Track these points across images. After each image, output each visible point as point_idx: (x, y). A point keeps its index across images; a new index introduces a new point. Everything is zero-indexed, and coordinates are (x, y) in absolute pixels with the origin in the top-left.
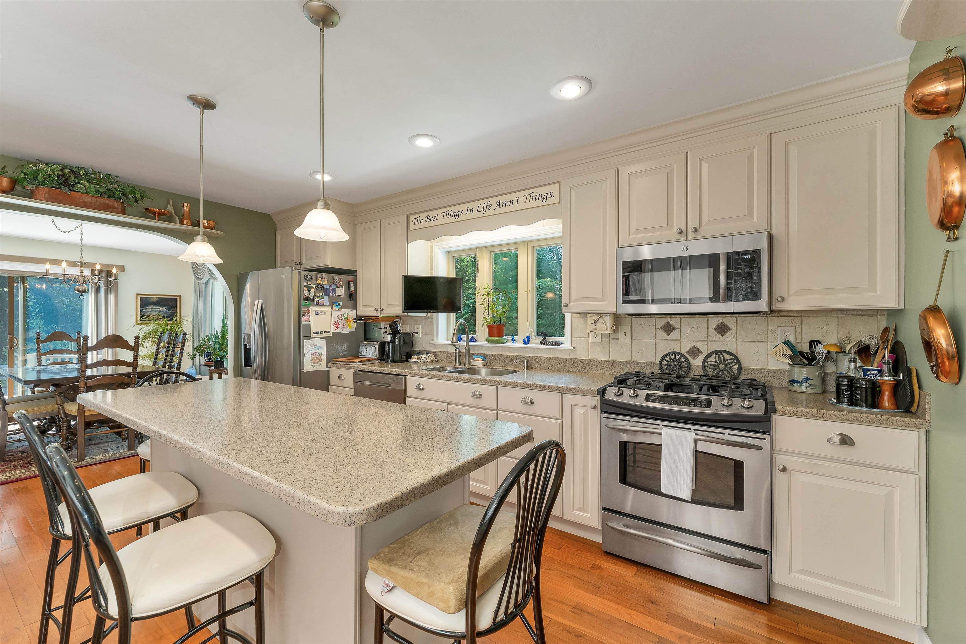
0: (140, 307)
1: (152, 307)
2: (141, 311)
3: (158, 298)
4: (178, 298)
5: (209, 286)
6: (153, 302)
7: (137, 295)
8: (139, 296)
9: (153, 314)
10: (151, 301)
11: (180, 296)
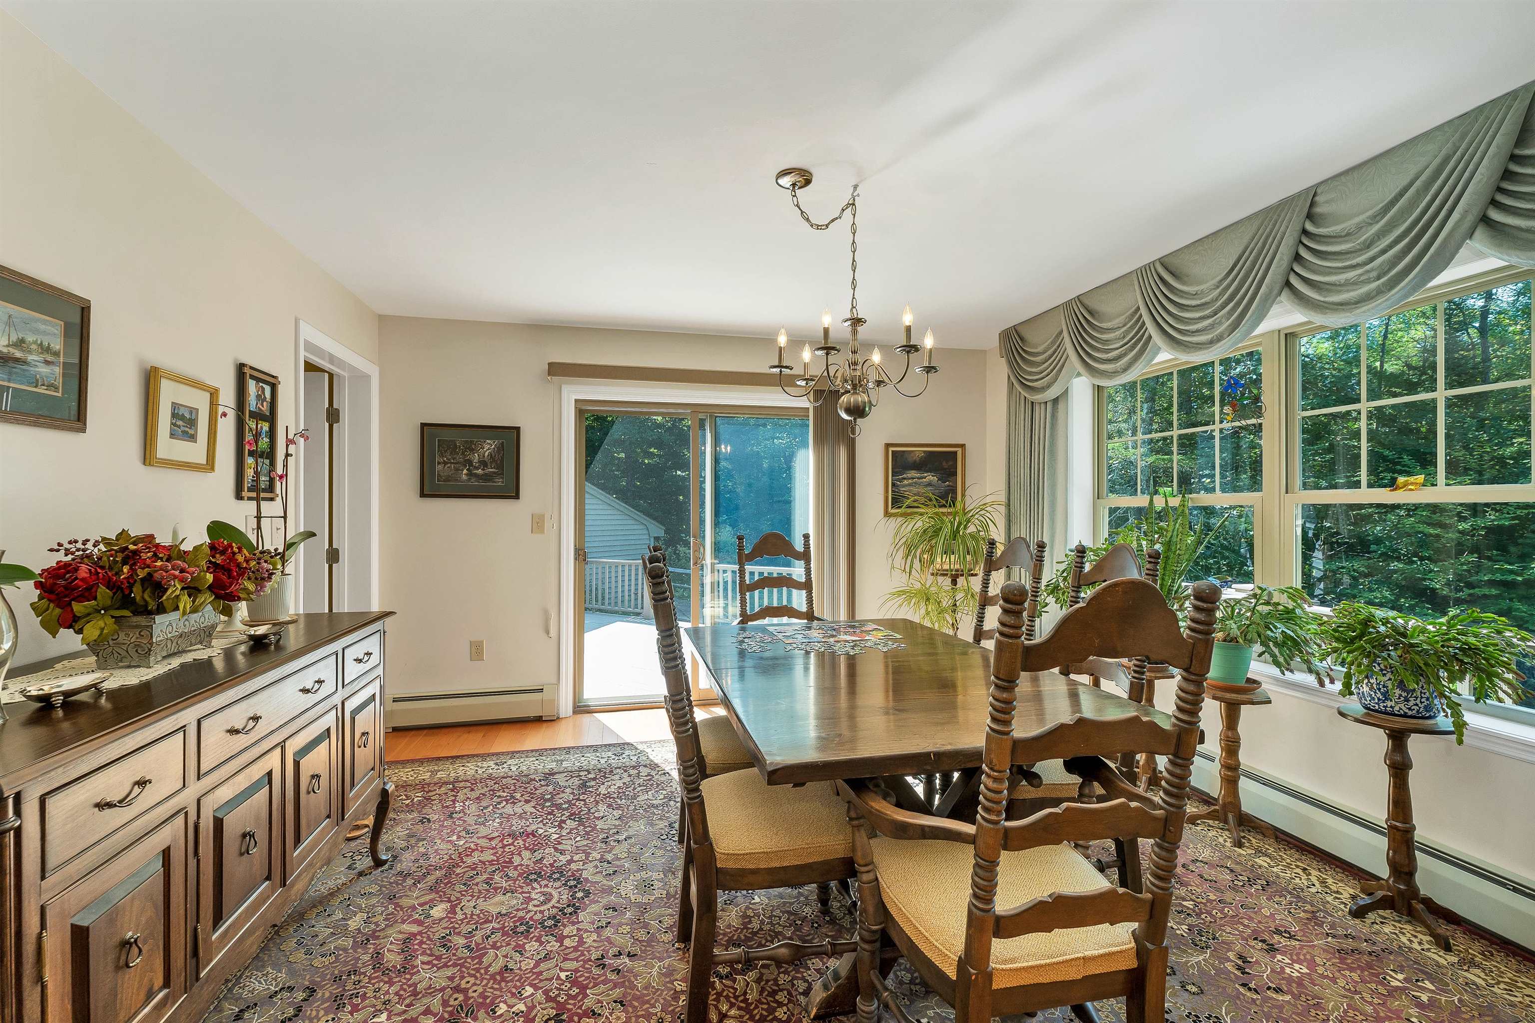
0: (893, 476)
1: (913, 473)
2: (893, 485)
3: (924, 452)
4: (959, 450)
5: (1061, 406)
6: (915, 462)
7: (888, 446)
8: (891, 449)
9: (915, 490)
10: (911, 459)
11: (963, 446)
